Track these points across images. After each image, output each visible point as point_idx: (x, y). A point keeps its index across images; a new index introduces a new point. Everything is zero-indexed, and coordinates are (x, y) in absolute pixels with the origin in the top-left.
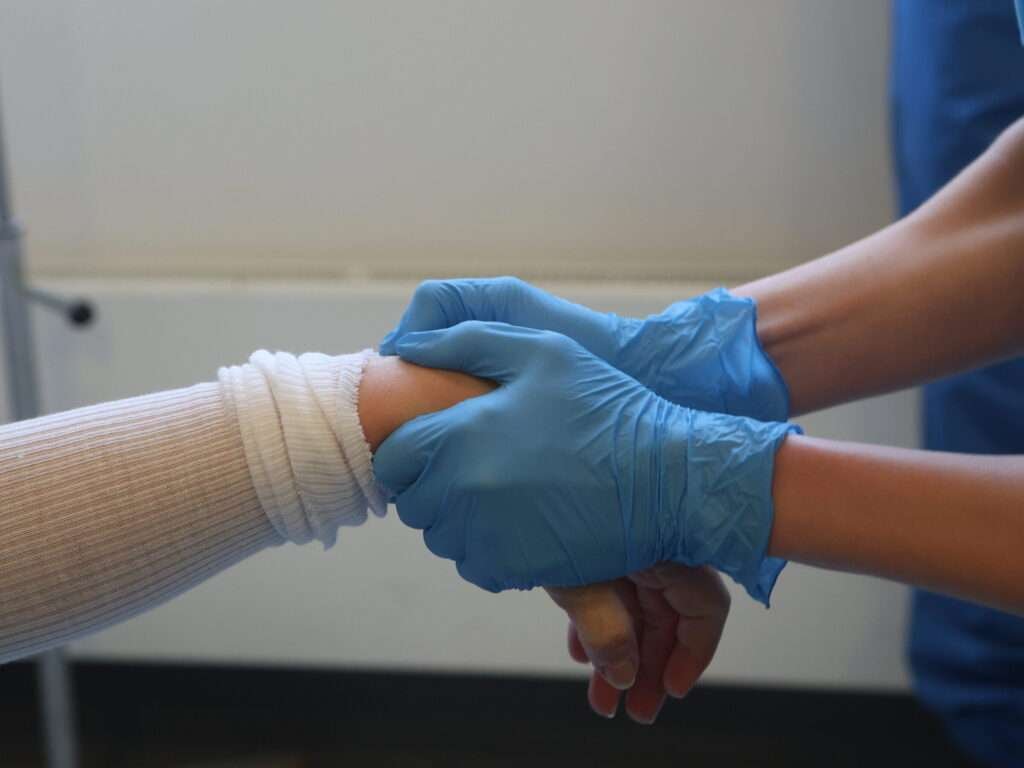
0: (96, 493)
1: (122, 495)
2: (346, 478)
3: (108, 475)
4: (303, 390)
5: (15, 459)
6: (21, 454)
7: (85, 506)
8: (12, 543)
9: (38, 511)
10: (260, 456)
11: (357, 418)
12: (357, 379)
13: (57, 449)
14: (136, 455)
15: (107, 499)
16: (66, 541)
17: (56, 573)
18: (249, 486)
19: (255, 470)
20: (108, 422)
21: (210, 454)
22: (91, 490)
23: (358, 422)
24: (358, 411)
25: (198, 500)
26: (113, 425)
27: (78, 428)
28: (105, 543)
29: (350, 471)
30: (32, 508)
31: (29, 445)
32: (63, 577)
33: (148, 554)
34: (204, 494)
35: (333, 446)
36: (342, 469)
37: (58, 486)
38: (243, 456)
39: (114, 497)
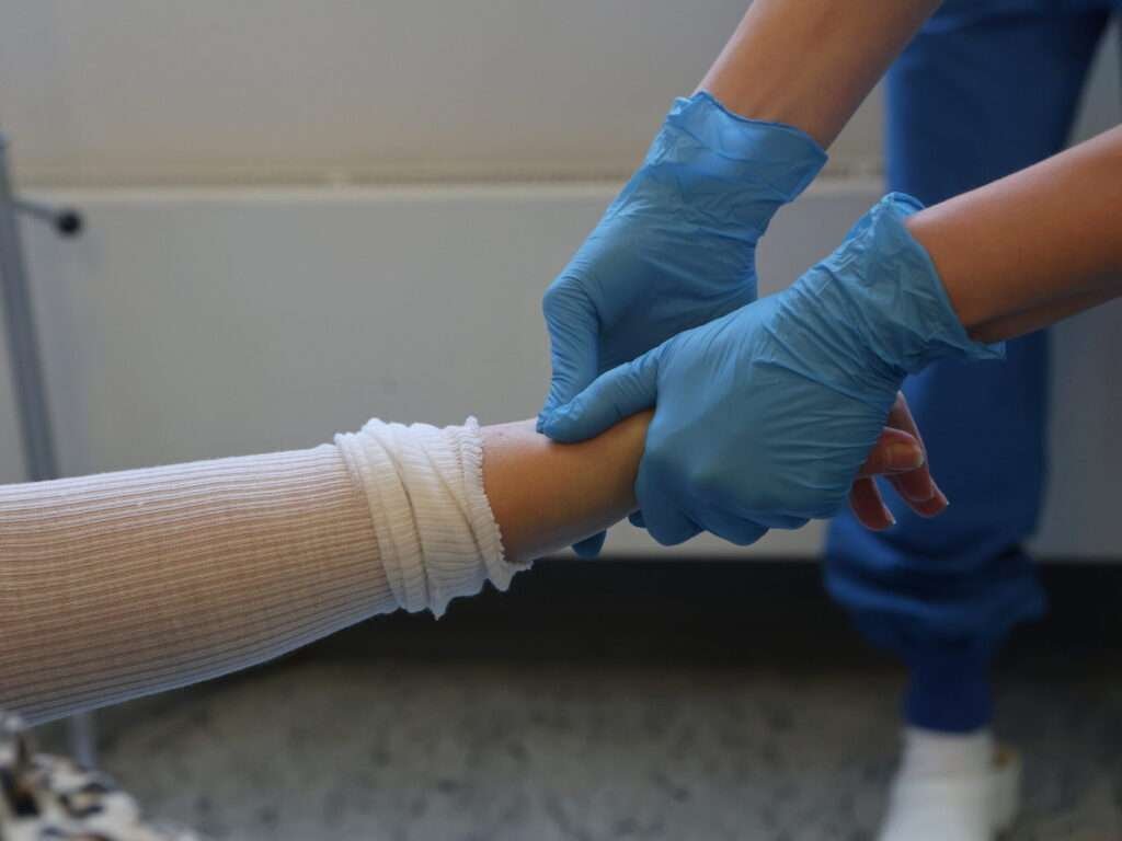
0: (217, 545)
1: (244, 550)
2: (475, 556)
3: (230, 530)
4: (430, 470)
5: (134, 506)
6: (141, 501)
7: (205, 557)
8: (127, 587)
9: (156, 558)
10: (389, 530)
11: (486, 500)
12: (478, 459)
13: (179, 500)
14: (260, 513)
15: (229, 552)
16: (182, 589)
17: (170, 619)
18: (376, 556)
19: (384, 542)
20: (232, 478)
21: (336, 521)
22: (214, 542)
23: (487, 504)
24: (485, 493)
25: (322, 563)
26: (236, 482)
27: (200, 482)
28: (222, 594)
29: (478, 550)
30: (151, 554)
31: (149, 494)
32: (177, 624)
33: (265, 609)
34: (329, 558)
35: (463, 527)
36: (472, 547)
37: (179, 536)
38: (372, 527)
39: (236, 551)
